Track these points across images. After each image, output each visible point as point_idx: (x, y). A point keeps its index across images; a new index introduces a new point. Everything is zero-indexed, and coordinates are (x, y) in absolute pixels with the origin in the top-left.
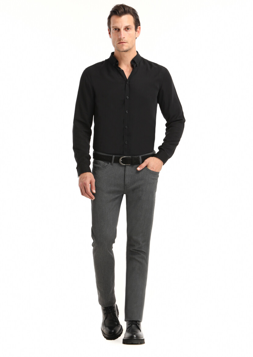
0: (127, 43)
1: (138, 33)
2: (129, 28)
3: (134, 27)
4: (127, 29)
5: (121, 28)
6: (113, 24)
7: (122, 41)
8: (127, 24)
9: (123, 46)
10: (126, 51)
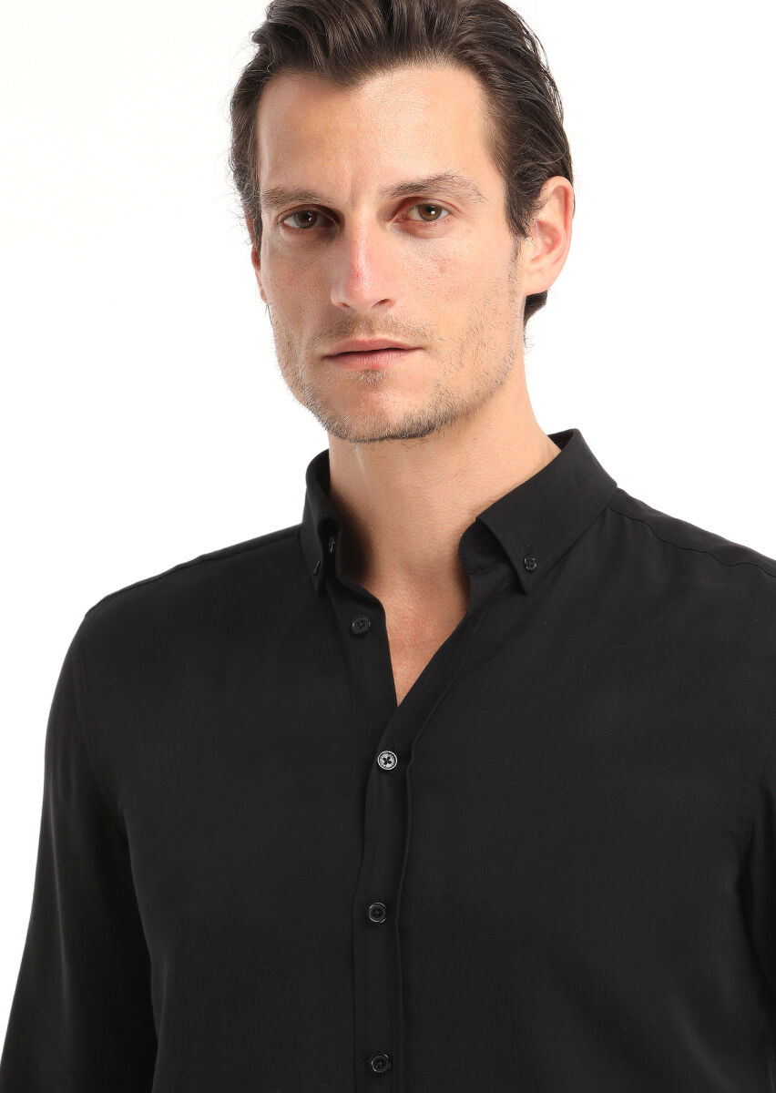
0: (418, 354)
1: (551, 248)
2: (437, 198)
3: (492, 188)
4: (415, 215)
5: (354, 201)
6: (276, 169)
7: (362, 337)
8: (415, 168)
9: (375, 386)
10: (418, 433)
